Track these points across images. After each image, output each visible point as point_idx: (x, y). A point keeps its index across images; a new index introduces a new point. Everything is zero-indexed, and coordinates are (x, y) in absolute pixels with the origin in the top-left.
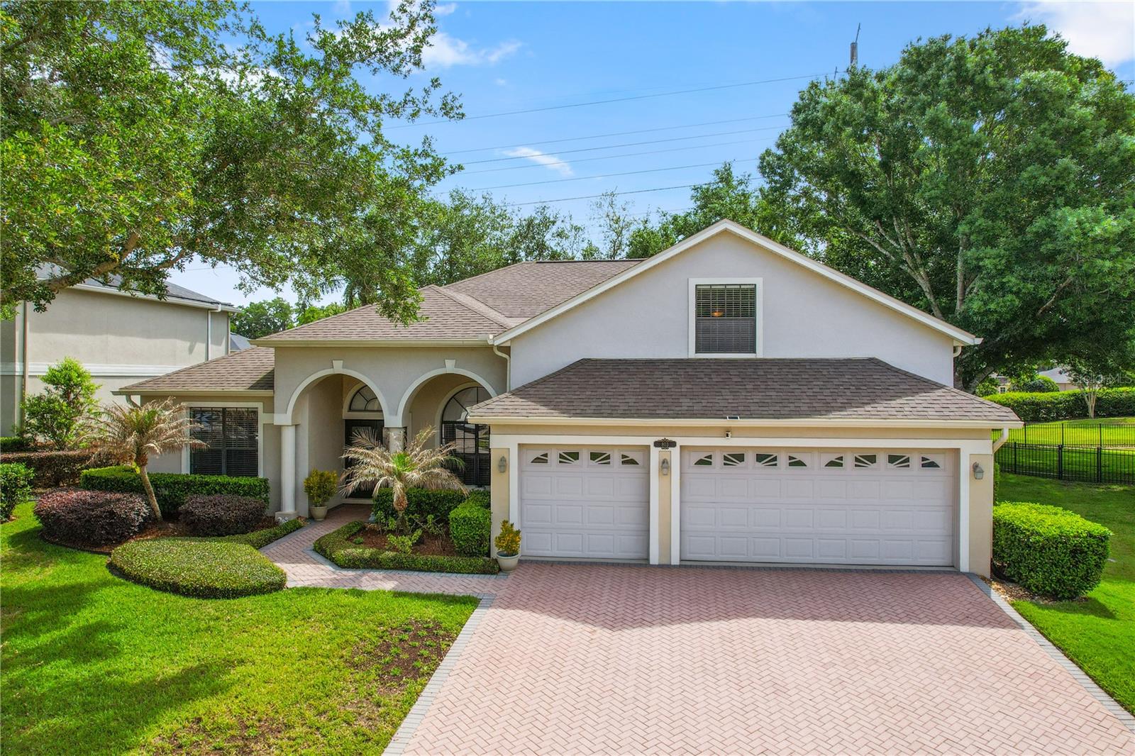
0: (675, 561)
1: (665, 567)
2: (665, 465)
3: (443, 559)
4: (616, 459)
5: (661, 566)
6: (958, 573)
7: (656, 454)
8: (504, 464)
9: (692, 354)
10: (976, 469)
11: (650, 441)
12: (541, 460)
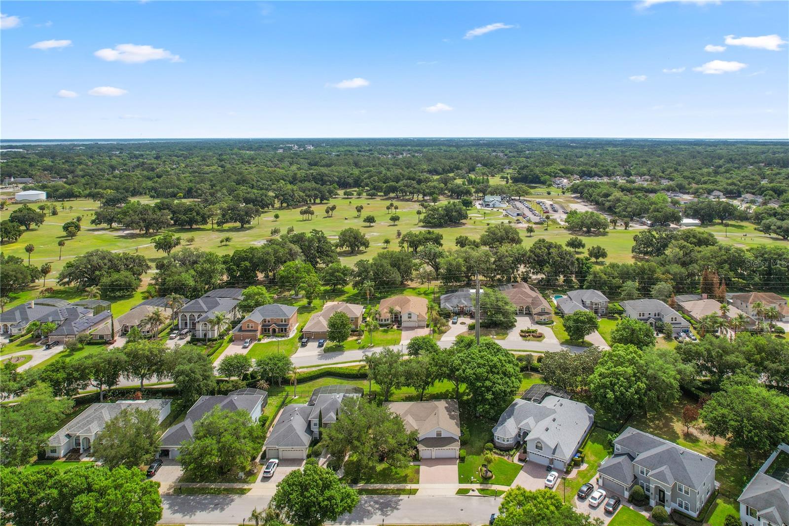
3: (416, 460)
4: (430, 450)
5: (433, 459)
7: (433, 450)
8: (420, 451)
9: (436, 437)
10: (458, 450)
12: (423, 450)
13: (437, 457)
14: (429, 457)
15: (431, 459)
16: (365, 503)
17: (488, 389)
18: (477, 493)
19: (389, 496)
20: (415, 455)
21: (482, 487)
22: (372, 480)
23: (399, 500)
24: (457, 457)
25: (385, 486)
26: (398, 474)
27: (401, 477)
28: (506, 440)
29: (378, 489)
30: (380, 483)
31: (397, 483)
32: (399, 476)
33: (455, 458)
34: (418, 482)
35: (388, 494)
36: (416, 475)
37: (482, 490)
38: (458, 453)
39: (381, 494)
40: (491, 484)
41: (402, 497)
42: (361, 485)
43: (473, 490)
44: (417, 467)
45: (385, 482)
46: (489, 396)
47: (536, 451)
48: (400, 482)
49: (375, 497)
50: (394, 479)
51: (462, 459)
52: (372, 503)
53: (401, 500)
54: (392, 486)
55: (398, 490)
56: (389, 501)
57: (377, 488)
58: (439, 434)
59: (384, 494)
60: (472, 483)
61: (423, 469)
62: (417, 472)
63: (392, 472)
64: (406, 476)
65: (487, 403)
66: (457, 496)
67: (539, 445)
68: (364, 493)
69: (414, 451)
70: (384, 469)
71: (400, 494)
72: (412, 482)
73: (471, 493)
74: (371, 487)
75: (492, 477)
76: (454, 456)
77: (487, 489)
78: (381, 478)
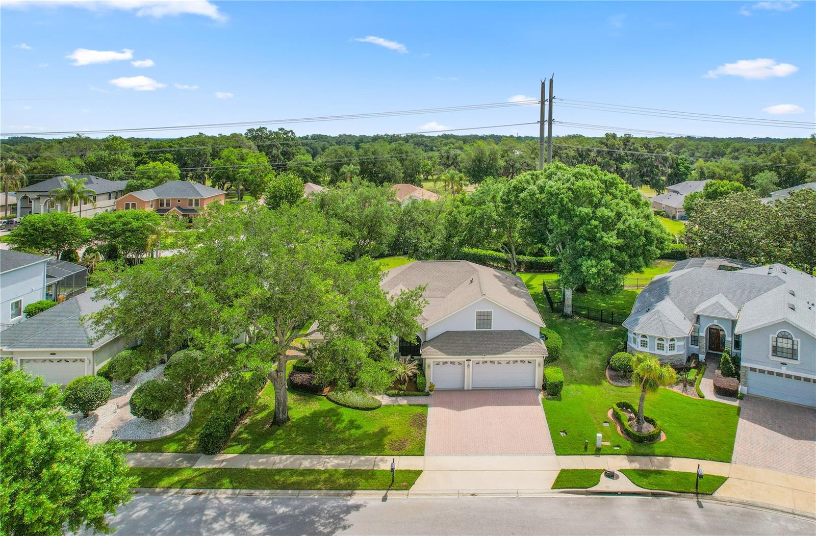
0: (471, 389)
1: (468, 390)
2: (468, 365)
3: (416, 393)
4: (456, 363)
5: (467, 390)
6: (535, 389)
7: (466, 363)
8: (429, 366)
9: (476, 330)
10: (539, 364)
11: (465, 360)
12: (438, 364)
13: (479, 385)
14: (456, 385)
15: (462, 390)
16: (215, 520)
17: (607, 225)
18: (624, 484)
19: (315, 495)
20: (415, 375)
21: (636, 466)
22: (270, 445)
23: (349, 510)
24: (538, 384)
25: (306, 463)
26: (358, 427)
27: (367, 435)
28: (667, 345)
29: (279, 471)
30: (293, 453)
31: (350, 453)
32: (360, 432)
33: (533, 389)
34: (420, 451)
35: (311, 486)
36: (414, 431)
37: (643, 474)
38: (539, 372)
39: (285, 487)
40: (666, 455)
41: (359, 497)
42: (227, 458)
43: (611, 475)
44: (419, 410)
45: (310, 449)
46: (611, 239)
47: (773, 364)
48: (359, 451)
49: (263, 498)
50: (343, 441)
51: (552, 390)
52: (243, 518)
53: (357, 507)
54: (331, 462)
55: (349, 473)
56: (313, 511)
57: (281, 466)
58: (484, 318)
59: (298, 486)
60: (598, 452)
61: (437, 415)
62: (420, 422)
63: (339, 421)
64: (383, 433)
65: (606, 255)
66: (558, 495)
67: (784, 344)
68: (226, 481)
69: (411, 366)
70: (316, 415)
71: (352, 488)
72: (400, 449)
73: (605, 484)
74: (257, 463)
75: (658, 435)
76: (529, 384)
77: (659, 472)
78: (300, 439)
